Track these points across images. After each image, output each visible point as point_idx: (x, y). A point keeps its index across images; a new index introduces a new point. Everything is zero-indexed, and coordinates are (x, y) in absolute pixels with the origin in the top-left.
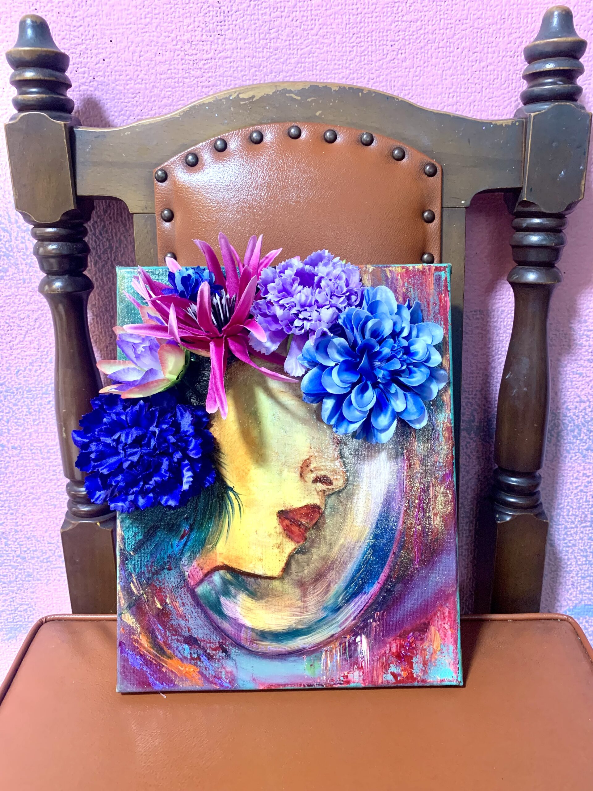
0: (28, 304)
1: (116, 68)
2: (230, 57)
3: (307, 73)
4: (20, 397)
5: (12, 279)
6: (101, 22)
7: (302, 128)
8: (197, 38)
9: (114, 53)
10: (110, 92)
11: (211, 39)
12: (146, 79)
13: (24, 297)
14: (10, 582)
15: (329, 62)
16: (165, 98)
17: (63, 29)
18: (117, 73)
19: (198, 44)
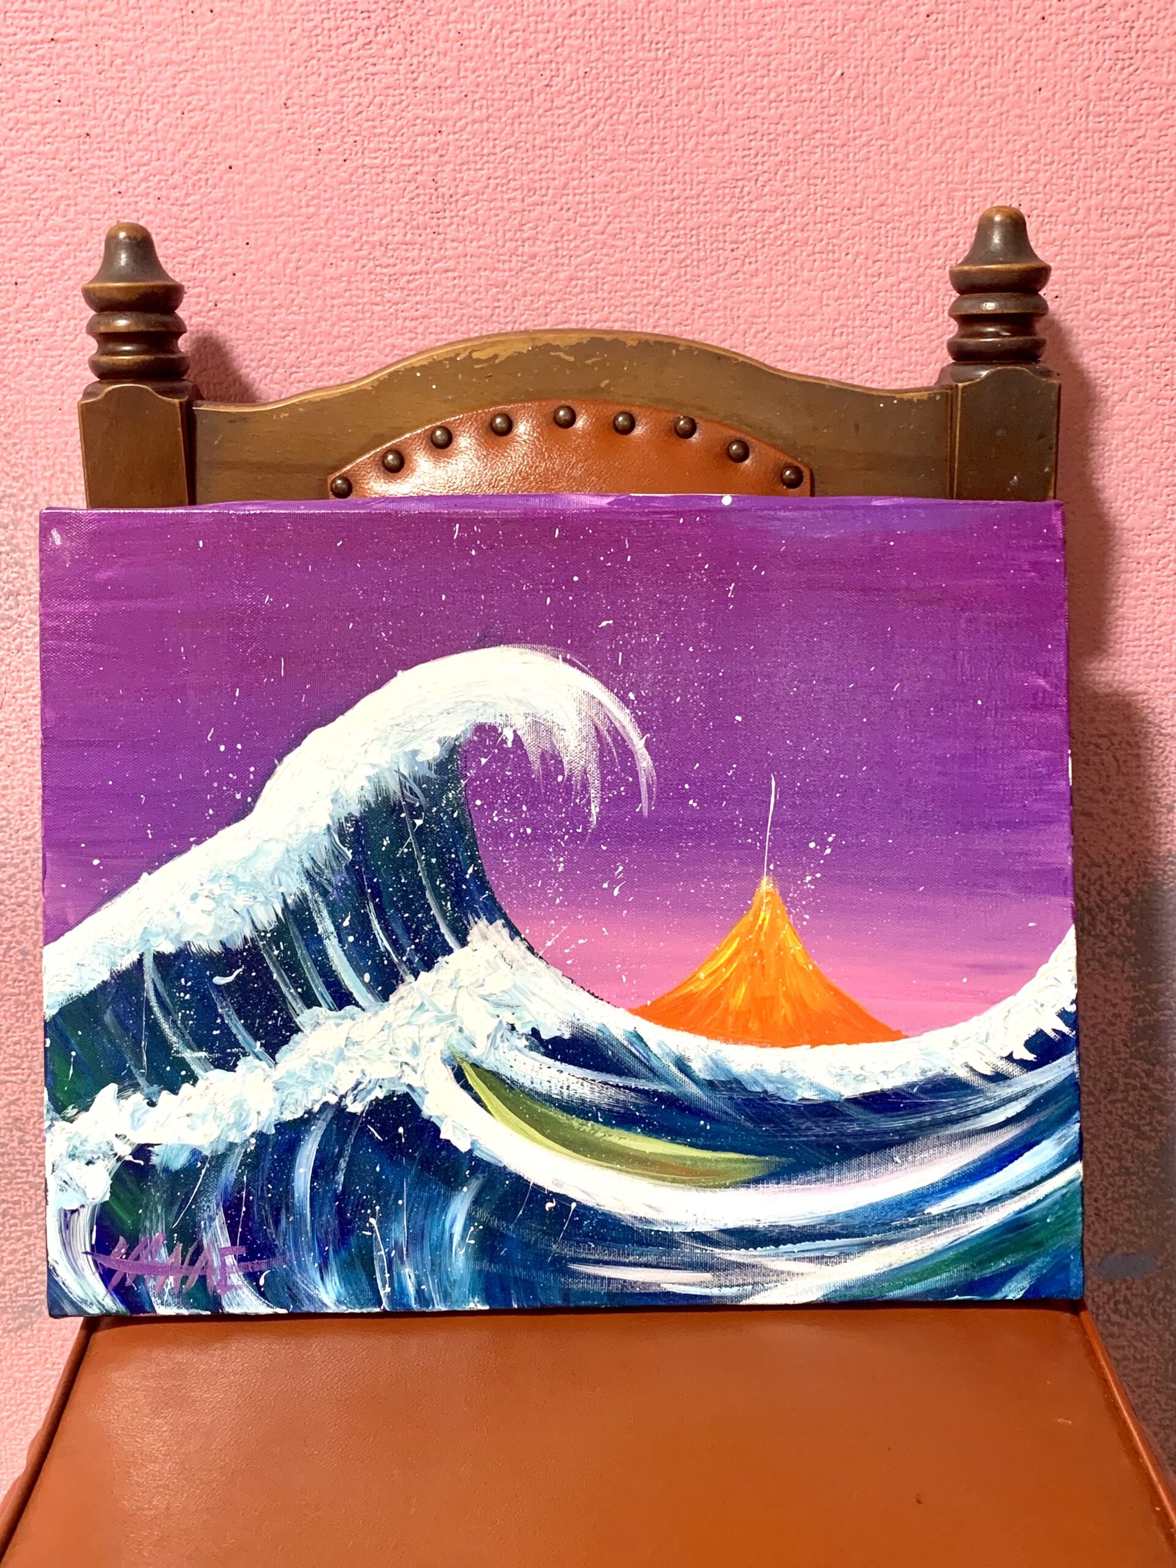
1: (255, 289)
2: (454, 270)
3: (586, 296)
6: (232, 213)
7: (577, 410)
8: (396, 238)
9: (252, 263)
10: (244, 327)
11: (421, 239)
12: (306, 307)
14: (26, 1215)
15: (624, 278)
16: (339, 337)
17: (166, 224)
18: (257, 296)
19: (398, 248)
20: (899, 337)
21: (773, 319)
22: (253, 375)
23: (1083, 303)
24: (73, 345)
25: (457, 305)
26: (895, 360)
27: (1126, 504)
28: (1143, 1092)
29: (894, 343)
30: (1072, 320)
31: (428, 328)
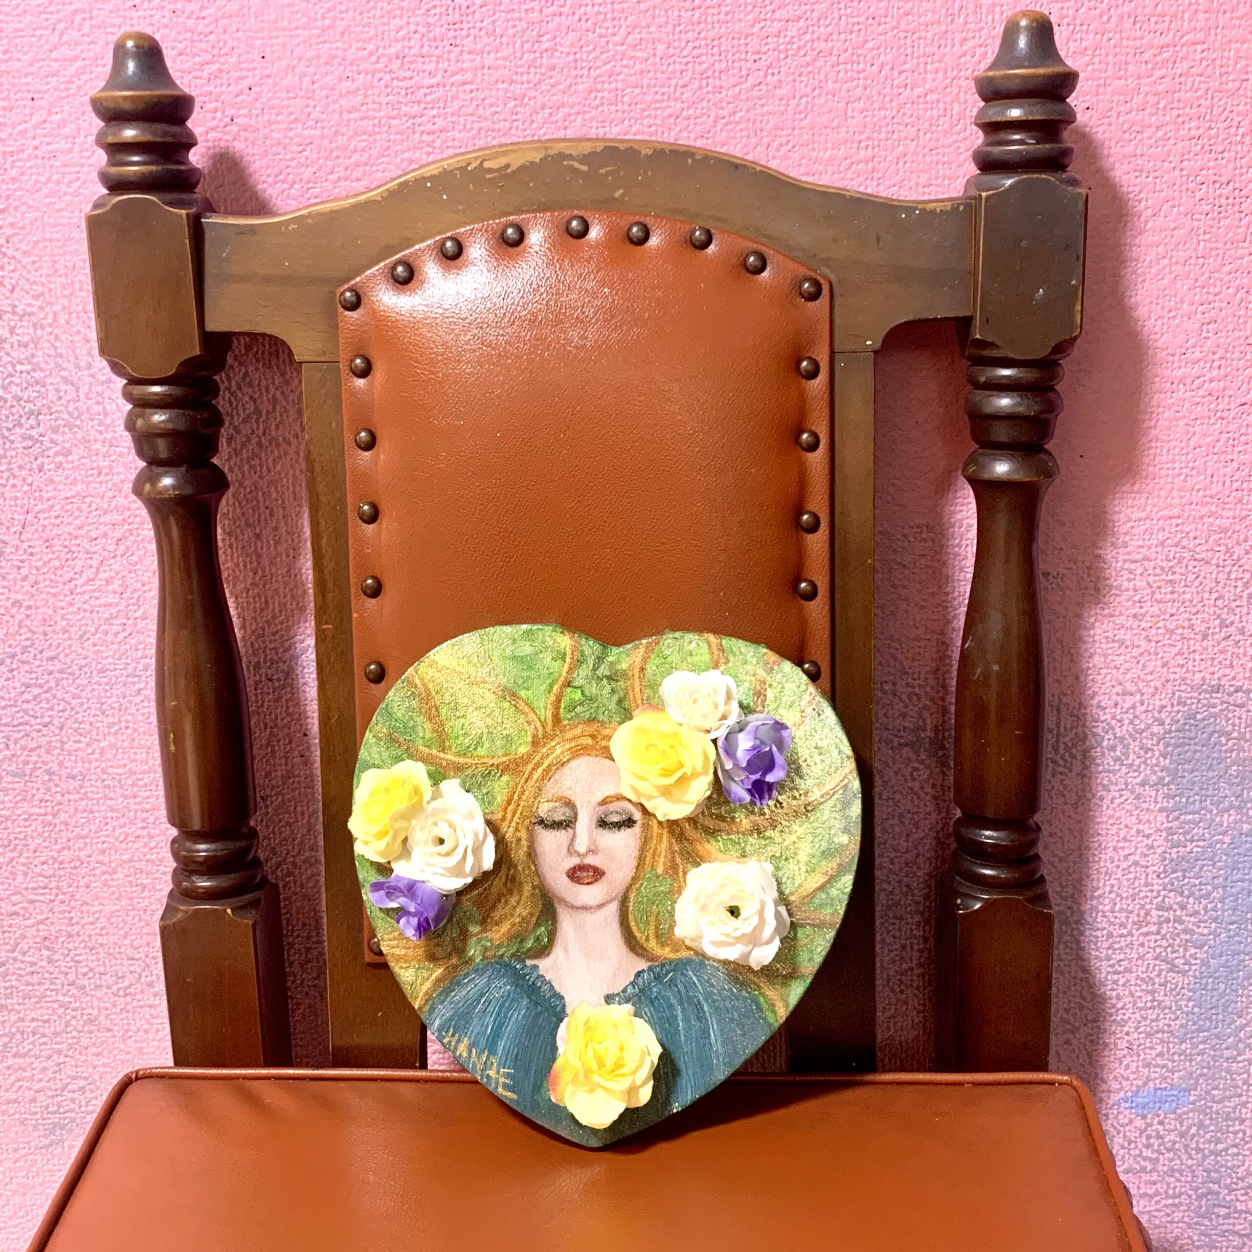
0: (106, 512)
1: (271, 103)
2: (471, 83)
3: (606, 108)
4: (85, 682)
5: (78, 467)
6: (247, 26)
7: (589, 220)
8: (413, 51)
9: (268, 76)
10: (261, 143)
11: (438, 52)
12: (323, 121)
13: (98, 500)
14: (56, 1034)
15: (644, 90)
16: (356, 151)
17: (181, 38)
18: (273, 111)
19: (415, 61)
20: (926, 150)
21: (796, 132)
22: (270, 191)
23: (1115, 115)
24: (91, 161)
25: (475, 119)
26: (922, 174)
27: (1159, 322)
28: (1176, 925)
29: (921, 156)
30: (1104, 133)
31: (446, 141)
